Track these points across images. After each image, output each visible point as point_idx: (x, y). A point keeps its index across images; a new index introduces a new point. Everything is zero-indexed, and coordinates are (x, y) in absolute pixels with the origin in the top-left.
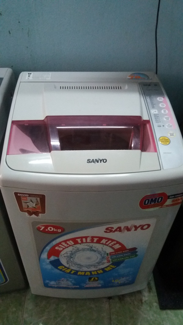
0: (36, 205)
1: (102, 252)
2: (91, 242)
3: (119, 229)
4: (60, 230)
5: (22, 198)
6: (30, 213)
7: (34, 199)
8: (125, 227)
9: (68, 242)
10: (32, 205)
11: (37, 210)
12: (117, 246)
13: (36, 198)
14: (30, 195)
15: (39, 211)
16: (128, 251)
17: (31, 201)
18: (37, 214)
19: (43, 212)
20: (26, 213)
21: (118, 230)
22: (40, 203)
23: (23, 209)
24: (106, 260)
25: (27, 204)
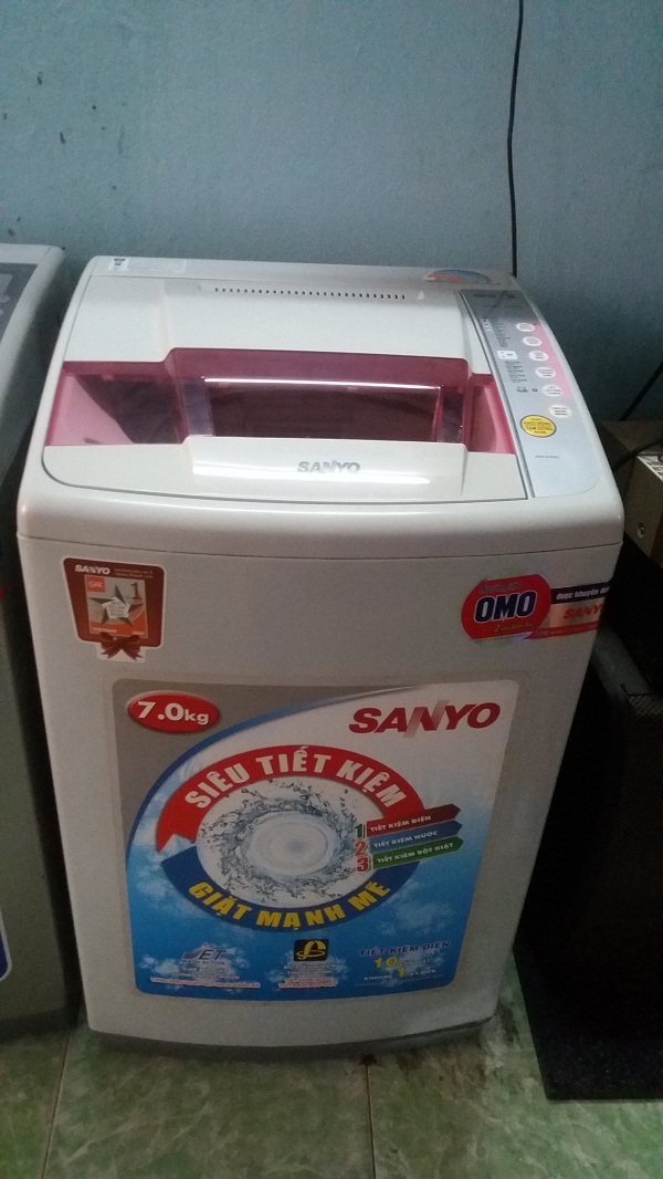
0: (133, 608)
1: (342, 819)
2: (305, 769)
3: (398, 720)
4: (206, 716)
5: (89, 584)
6: (112, 646)
7: (126, 586)
8: (417, 710)
9: (229, 771)
10: (118, 610)
11: (135, 633)
12: (393, 796)
13: (133, 581)
14: (116, 569)
15: (140, 634)
16: (429, 818)
17: (119, 595)
18: (131, 645)
19: (154, 640)
20: (98, 645)
21: (395, 721)
22: (144, 601)
23: (88, 628)
24: (356, 859)
25: (105, 605)
